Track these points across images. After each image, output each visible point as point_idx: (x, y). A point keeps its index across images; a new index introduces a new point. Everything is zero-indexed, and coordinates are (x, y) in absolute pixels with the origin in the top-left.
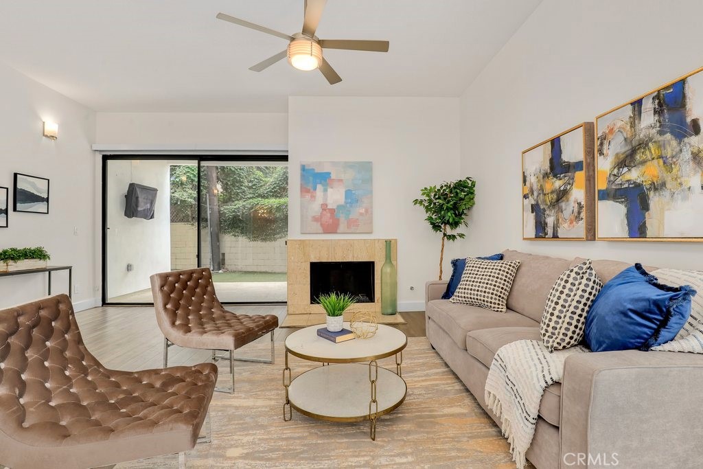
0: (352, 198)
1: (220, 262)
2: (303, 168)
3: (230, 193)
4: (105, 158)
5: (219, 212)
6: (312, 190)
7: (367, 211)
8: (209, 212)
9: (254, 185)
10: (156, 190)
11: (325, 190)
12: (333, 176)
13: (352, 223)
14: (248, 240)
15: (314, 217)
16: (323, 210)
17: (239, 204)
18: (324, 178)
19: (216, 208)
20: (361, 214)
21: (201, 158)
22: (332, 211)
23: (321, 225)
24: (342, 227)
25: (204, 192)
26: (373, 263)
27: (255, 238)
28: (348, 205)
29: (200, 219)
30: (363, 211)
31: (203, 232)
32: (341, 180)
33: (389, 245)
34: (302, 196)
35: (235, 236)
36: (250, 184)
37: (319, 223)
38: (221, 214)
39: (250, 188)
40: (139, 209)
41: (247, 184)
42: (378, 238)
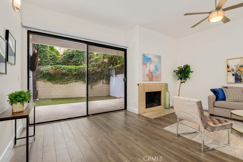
0: (156, 68)
2: (144, 55)
6: (146, 64)
7: (160, 73)
11: (150, 65)
12: (152, 60)
13: (156, 78)
14: (52, 84)
15: (147, 75)
16: (149, 72)
18: (149, 60)
22: (152, 72)
26: (161, 92)
28: (156, 71)
30: (159, 73)
32: (154, 61)
33: (167, 85)
34: (143, 66)
35: (44, 82)
37: (148, 77)
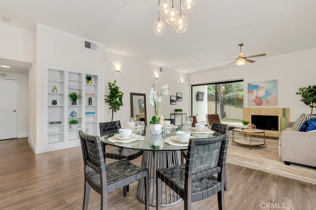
0: (268, 93)
1: (224, 116)
2: (249, 84)
3: (228, 90)
4: (192, 86)
5: (223, 97)
6: (252, 91)
7: (275, 98)
8: (220, 98)
9: (237, 86)
10: (204, 93)
11: (257, 91)
12: (260, 86)
13: (268, 102)
14: (234, 107)
15: (253, 100)
16: (256, 98)
17: (231, 94)
18: (257, 87)
19: (222, 96)
20: (272, 99)
21: (216, 83)
22: (260, 98)
23: (256, 103)
24: (264, 103)
25: (218, 91)
26: (278, 116)
27: (237, 107)
28: (266, 96)
29: (217, 100)
30: (273, 97)
31: (217, 105)
32: (263, 87)
33: (284, 110)
34: (248, 94)
36: (236, 86)
37: (255, 102)
38: (224, 98)
39: (235, 87)
40: (200, 98)
41: (234, 86)
42: (280, 107)
